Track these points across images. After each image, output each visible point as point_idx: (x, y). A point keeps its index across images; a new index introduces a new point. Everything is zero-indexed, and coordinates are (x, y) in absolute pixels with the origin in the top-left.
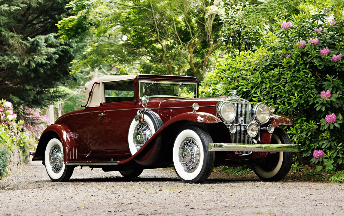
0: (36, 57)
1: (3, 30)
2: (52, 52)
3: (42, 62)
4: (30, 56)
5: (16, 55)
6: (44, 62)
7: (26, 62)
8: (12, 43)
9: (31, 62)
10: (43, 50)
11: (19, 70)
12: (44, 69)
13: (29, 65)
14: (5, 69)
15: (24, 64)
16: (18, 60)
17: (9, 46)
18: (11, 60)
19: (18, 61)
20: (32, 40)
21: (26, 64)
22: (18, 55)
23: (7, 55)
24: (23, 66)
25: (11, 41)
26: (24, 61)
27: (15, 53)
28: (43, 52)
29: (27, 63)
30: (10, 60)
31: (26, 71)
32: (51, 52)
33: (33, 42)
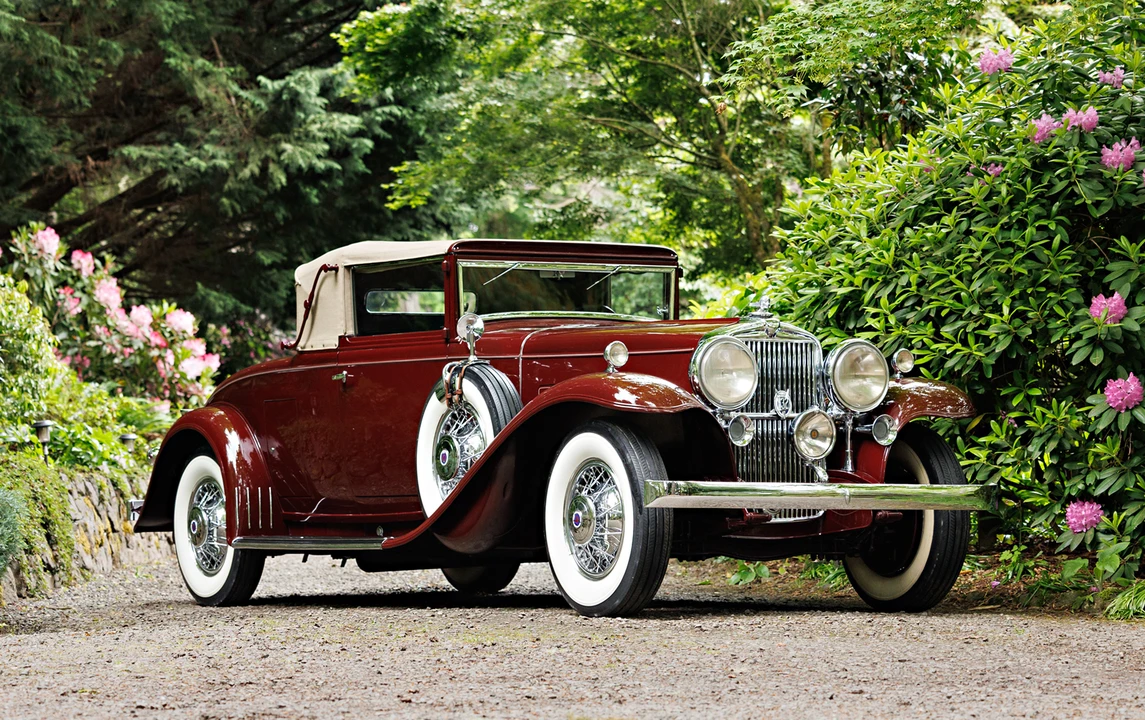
0: (288, 147)
1: (171, 49)
2: (346, 128)
3: (312, 168)
4: (267, 144)
5: (218, 141)
6: (321, 165)
7: (252, 168)
8: (207, 98)
9: (272, 167)
10: (314, 122)
11: (230, 194)
12: (322, 189)
13: (263, 178)
14: (180, 190)
15: (246, 173)
16: (226, 157)
17: (197, 107)
18: (199, 157)
19: (225, 164)
20: (272, 86)
21: (253, 175)
22: (227, 141)
23: (188, 141)
24: (242, 181)
25: (202, 91)
26: (246, 164)
27: (214, 132)
28: (314, 128)
29: (257, 171)
30: (195, 160)
31: (257, 200)
32: (343, 132)
33: (279, 94)
